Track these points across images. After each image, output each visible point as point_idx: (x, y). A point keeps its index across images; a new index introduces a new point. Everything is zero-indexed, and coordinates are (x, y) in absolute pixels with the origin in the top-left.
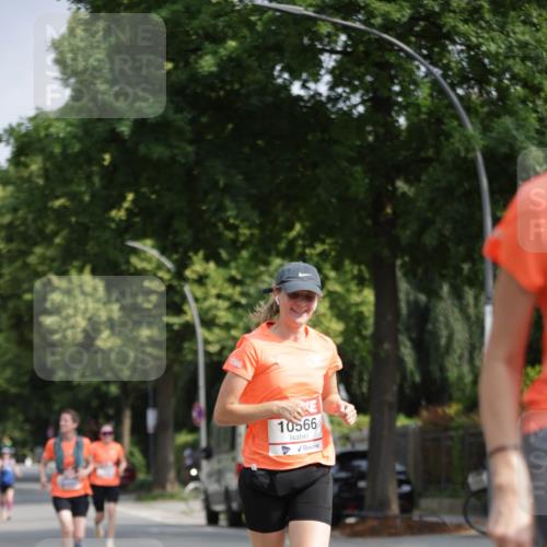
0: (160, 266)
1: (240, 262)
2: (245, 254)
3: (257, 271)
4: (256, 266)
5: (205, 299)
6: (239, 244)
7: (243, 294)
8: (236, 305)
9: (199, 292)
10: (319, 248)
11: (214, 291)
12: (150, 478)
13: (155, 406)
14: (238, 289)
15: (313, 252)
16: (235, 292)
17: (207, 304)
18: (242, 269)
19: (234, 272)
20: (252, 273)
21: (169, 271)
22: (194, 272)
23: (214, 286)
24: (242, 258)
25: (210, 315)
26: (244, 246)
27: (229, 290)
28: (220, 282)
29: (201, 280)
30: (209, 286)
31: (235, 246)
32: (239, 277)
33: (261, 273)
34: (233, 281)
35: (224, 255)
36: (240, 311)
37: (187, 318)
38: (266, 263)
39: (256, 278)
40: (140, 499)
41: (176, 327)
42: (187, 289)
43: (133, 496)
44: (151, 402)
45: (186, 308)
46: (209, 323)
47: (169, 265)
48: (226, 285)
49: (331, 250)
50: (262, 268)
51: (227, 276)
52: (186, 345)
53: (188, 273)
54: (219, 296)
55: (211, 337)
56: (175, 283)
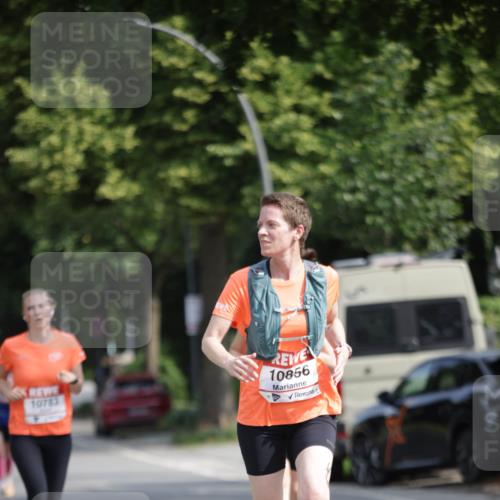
0: (199, 62)
1: (330, 50)
2: (337, 36)
3: (358, 65)
4: (357, 57)
5: (275, 114)
6: (326, 21)
7: (336, 104)
8: (324, 123)
9: (264, 103)
10: (458, 22)
11: (288, 102)
12: (193, 407)
13: (198, 291)
14: (328, 96)
15: (447, 27)
16: (322, 101)
17: (278, 122)
18: (334, 61)
19: (319, 68)
20: (349, 67)
21: (213, 69)
22: (254, 70)
23: (288, 92)
24: (333, 44)
25: (286, 139)
26: (334, 23)
27: (312, 99)
28: (298, 85)
29: (267, 83)
30: (280, 92)
31: (321, 25)
32: (328, 75)
33: (365, 68)
34: (319, 83)
35: (302, 39)
36: (331, 133)
37: (247, 146)
38: (372, 52)
39: (355, 77)
40: (178, 442)
41: (228, 162)
42: (244, 98)
43: (167, 438)
44: (191, 285)
45: (243, 129)
46: (282, 153)
47: (213, 59)
48: (308, 89)
49: (479, 24)
50: (366, 60)
51: (308, 75)
52: (247, 191)
53: (245, 72)
54: (297, 109)
55: (286, 177)
56: (224, 89)
